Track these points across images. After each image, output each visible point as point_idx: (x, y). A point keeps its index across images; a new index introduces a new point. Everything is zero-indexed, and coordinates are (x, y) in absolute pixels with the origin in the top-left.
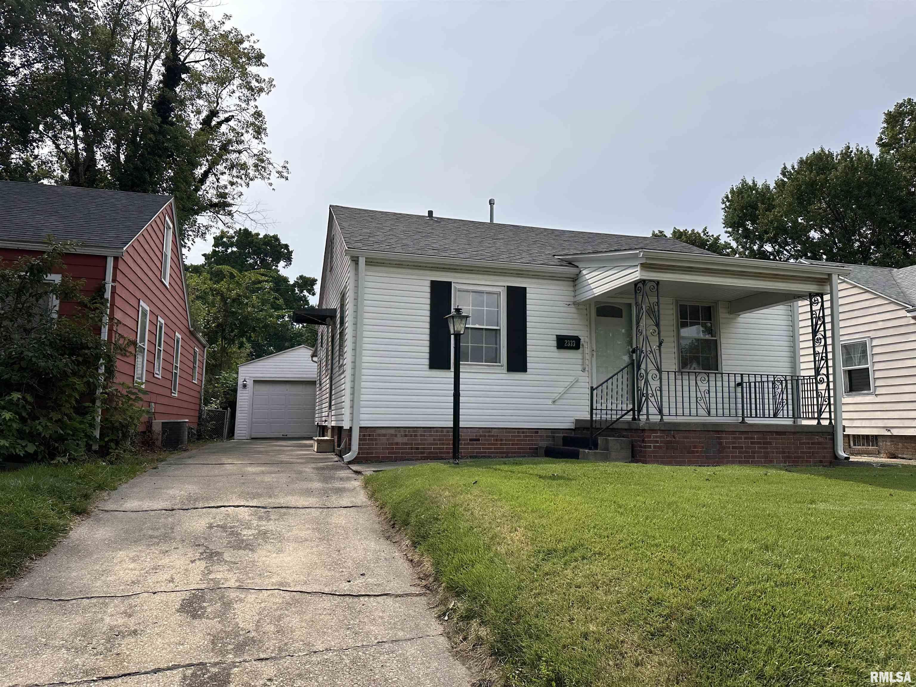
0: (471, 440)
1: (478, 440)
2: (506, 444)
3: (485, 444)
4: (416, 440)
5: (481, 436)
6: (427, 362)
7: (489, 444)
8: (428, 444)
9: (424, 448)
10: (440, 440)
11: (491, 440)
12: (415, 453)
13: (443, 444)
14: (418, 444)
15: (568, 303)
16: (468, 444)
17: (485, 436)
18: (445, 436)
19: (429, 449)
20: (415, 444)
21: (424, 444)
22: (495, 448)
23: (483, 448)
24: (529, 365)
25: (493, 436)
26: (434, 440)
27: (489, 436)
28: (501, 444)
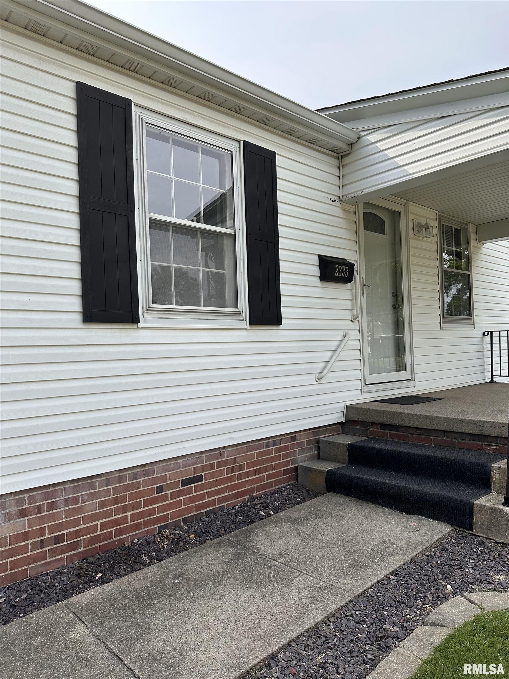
0: (185, 483)
1: (200, 478)
2: (248, 474)
3: (212, 485)
4: (51, 518)
5: (203, 468)
6: (76, 304)
7: (220, 482)
8: (86, 519)
9: (77, 534)
10: (116, 501)
11: (221, 473)
12: (53, 552)
13: (125, 509)
14: (61, 527)
15: (333, 198)
16: (180, 494)
17: (212, 466)
18: (127, 488)
19: (88, 530)
20: (52, 529)
21: (77, 522)
22: (231, 488)
23: (209, 494)
24: (285, 312)
25: (226, 463)
26: (102, 504)
27: (219, 465)
28: (240, 477)
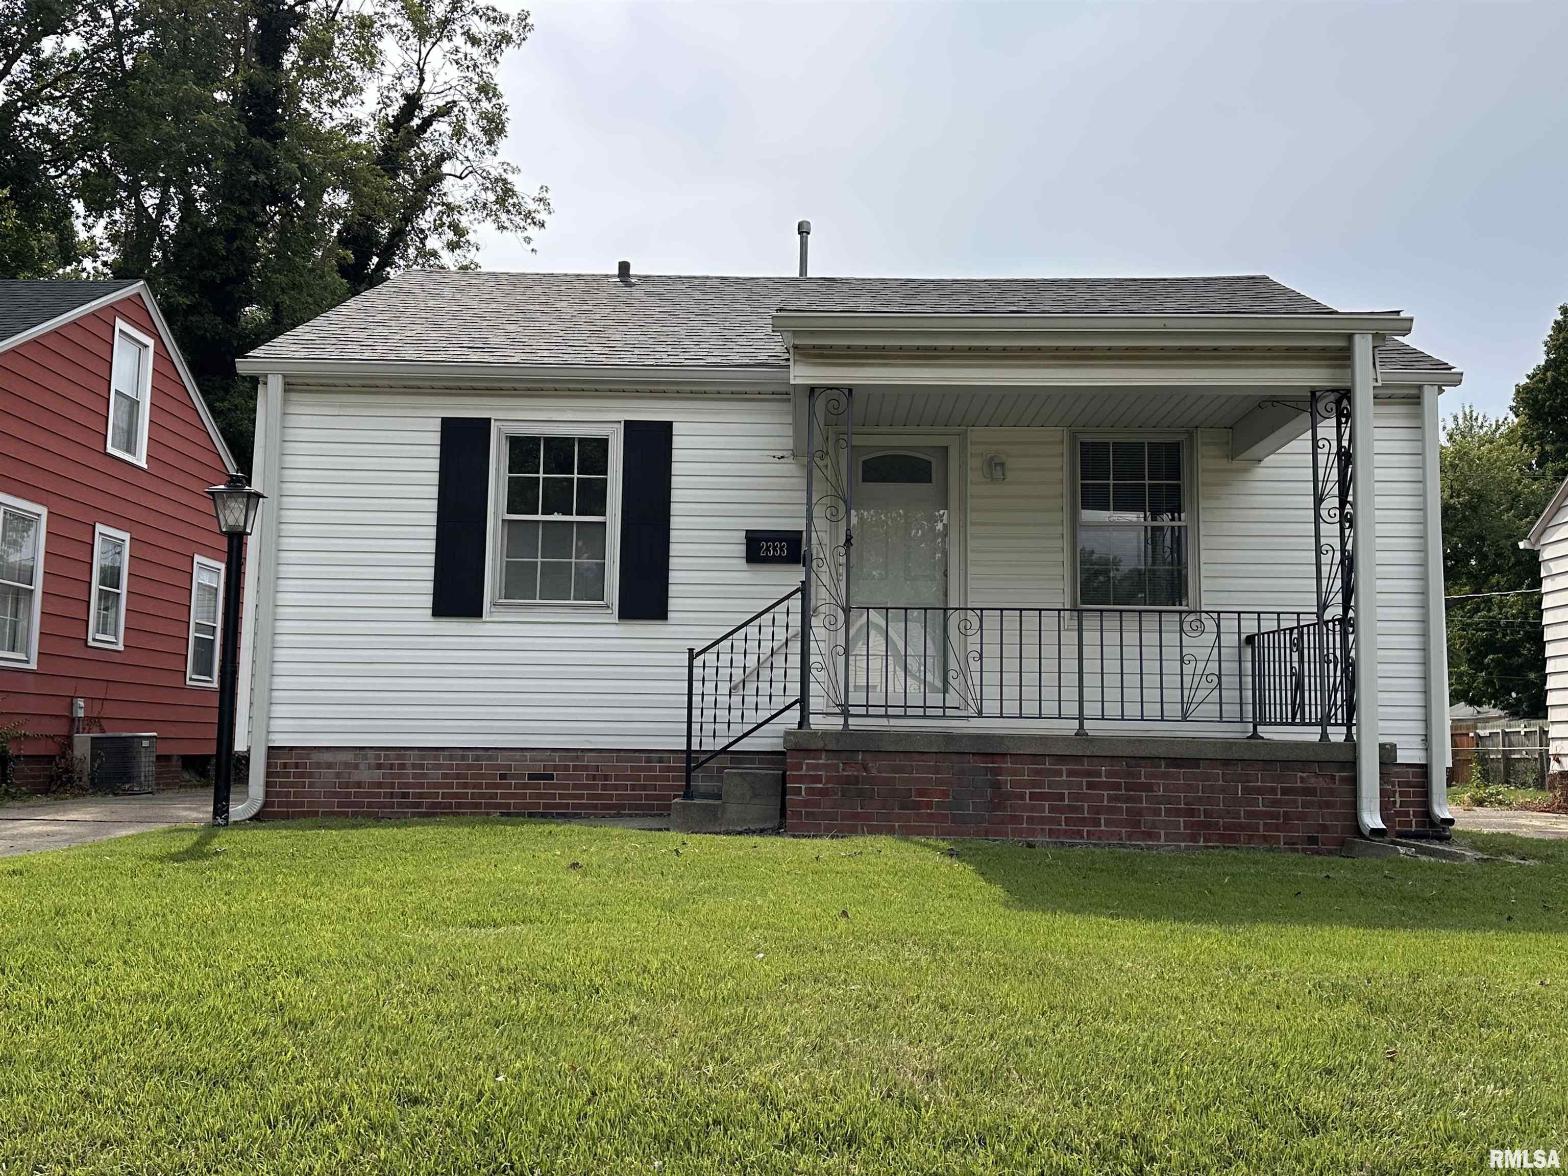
0: (532, 777)
1: (551, 777)
2: (616, 787)
3: (566, 787)
4: (400, 776)
5: (556, 767)
6: (428, 601)
7: (575, 787)
8: (430, 786)
9: (421, 795)
10: (458, 776)
11: (579, 777)
12: (400, 805)
13: (465, 785)
14: (407, 785)
15: (780, 454)
16: (525, 786)
17: (566, 768)
18: (469, 767)
19: (430, 795)
20: (401, 786)
21: (421, 786)
22: (590, 797)
23: (562, 796)
24: (673, 604)
25: (585, 768)
26: (445, 776)
27: (575, 768)
28: (604, 787)
